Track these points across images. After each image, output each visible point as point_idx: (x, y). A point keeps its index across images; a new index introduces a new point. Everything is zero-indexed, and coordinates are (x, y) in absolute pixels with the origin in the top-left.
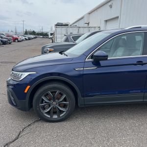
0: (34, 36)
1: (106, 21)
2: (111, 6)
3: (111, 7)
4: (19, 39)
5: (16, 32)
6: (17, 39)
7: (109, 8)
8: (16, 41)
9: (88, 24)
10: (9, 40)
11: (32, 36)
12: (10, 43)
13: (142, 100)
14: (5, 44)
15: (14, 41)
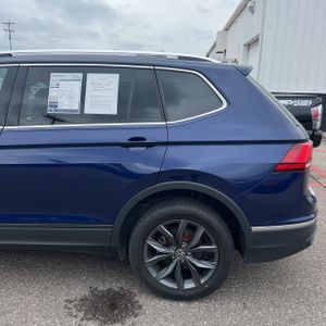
1: (249, 46)
2: (252, 10)
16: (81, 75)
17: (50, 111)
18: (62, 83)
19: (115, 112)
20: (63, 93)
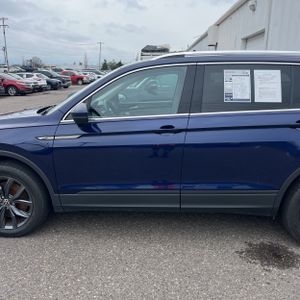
1: (246, 40)
2: (253, 8)
3: (254, 10)
4: (85, 79)
5: (86, 66)
6: (81, 79)
7: (251, 12)
8: (80, 82)
9: (216, 46)
10: (64, 82)
12: (66, 87)
13: (178, 206)
14: (55, 89)
16: (249, 72)
17: (227, 100)
18: (233, 78)
19: (280, 101)
20: (236, 86)
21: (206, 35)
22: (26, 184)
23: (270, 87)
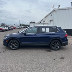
0: (24, 27)
2: (51, 15)
4: (16, 28)
5: (16, 25)
8: (15, 29)
9: (45, 22)
11: (23, 27)
12: (12, 30)
13: (37, 45)
15: (14, 29)
16: (45, 28)
18: (43, 29)
21: (43, 19)
22: (17, 42)
23: (48, 30)
